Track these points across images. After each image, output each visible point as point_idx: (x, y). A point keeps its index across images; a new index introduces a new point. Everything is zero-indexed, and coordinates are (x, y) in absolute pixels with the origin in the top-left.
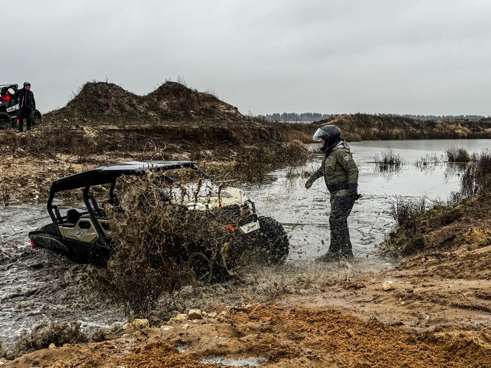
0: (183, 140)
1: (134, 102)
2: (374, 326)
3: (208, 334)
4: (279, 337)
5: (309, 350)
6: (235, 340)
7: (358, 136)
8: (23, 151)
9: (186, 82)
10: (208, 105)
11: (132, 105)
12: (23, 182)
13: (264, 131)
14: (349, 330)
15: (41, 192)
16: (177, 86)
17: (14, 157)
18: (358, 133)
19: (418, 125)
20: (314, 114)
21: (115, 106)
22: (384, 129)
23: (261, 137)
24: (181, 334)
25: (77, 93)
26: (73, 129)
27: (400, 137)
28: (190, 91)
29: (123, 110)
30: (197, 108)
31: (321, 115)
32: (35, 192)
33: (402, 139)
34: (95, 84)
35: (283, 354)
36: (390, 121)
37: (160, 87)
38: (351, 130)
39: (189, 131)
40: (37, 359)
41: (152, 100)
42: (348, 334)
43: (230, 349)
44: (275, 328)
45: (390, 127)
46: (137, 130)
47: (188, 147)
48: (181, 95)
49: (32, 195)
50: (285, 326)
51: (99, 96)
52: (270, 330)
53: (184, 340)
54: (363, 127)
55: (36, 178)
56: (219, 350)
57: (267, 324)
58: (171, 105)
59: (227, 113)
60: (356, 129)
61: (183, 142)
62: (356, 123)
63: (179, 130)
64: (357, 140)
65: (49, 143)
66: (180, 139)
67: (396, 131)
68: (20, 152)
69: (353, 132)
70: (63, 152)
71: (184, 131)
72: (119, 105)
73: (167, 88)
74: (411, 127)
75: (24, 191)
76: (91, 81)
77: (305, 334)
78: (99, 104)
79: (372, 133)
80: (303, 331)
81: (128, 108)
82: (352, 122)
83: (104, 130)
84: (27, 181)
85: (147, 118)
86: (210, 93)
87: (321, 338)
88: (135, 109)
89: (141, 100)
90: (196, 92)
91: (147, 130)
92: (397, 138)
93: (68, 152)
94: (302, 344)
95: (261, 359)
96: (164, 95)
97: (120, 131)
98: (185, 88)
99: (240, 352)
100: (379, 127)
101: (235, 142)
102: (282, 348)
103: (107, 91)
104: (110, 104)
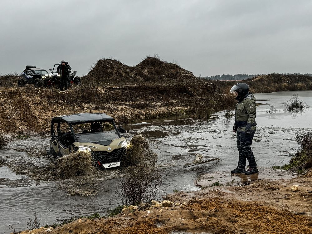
0: (158, 94)
1: (128, 70)
2: (286, 214)
3: (175, 216)
4: (221, 220)
5: (241, 229)
6: (192, 221)
7: (273, 89)
8: (63, 102)
9: (160, 57)
10: (173, 71)
11: (127, 73)
13: (209, 87)
14: (268, 217)
16: (154, 60)
17: (58, 106)
18: (273, 87)
20: (243, 75)
21: (116, 74)
22: (291, 84)
23: (208, 91)
24: (158, 216)
25: (94, 66)
26: (91, 89)
28: (162, 63)
29: (121, 76)
30: (167, 73)
31: (248, 75)
33: (304, 90)
34: (104, 61)
36: (296, 78)
37: (143, 61)
38: (269, 84)
39: (162, 88)
40: (71, 229)
41: (139, 69)
42: (268, 219)
43: (189, 227)
45: (296, 83)
46: (130, 88)
47: (161, 98)
48: (156, 65)
50: (225, 213)
51: (107, 68)
52: (215, 215)
53: (160, 220)
54: (277, 82)
56: (182, 227)
57: (213, 212)
58: (150, 72)
59: (186, 76)
60: (272, 84)
61: (158, 95)
62: (272, 80)
63: (155, 87)
64: (272, 91)
65: (78, 97)
66: (155, 93)
67: (300, 84)
68: (61, 103)
69: (270, 86)
70: (86, 103)
71: (159, 88)
72: (119, 73)
73: (148, 61)
74: (310, 82)
76: (102, 59)
77: (238, 219)
78: (107, 73)
79: (283, 87)
80: (237, 216)
81: (124, 74)
82: (269, 79)
83: (110, 88)
85: (136, 81)
86: (174, 64)
87: (249, 222)
88: (128, 75)
89: (132, 69)
90: (166, 63)
91: (135, 88)
92: (300, 89)
93: (88, 103)
94: (236, 225)
95: (209, 233)
96: (146, 66)
97: (119, 89)
98: (159, 61)
99: (195, 229)
100: (288, 82)
101: (191, 94)
102: (223, 227)
103: (111, 64)
104: (114, 72)
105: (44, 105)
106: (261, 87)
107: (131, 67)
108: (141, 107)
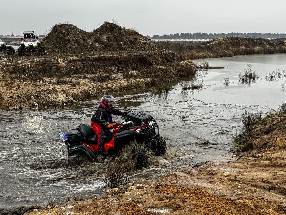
1: (85, 37)
3: (149, 199)
4: (177, 201)
5: (188, 207)
6: (160, 202)
7: (231, 53)
8: (24, 77)
9: (118, 23)
10: (132, 38)
11: (84, 40)
12: (28, 97)
13: (169, 56)
14: (204, 198)
15: (39, 104)
16: (112, 26)
17: (20, 81)
18: (231, 50)
19: (273, 44)
21: (74, 40)
22: (248, 47)
23: (166, 59)
25: (49, 32)
26: (52, 61)
27: (260, 52)
28: (120, 28)
29: (79, 43)
30: (126, 40)
32: (35, 104)
33: (261, 54)
34: (61, 26)
35: (178, 208)
36: (254, 42)
37: (101, 26)
38: (227, 48)
39: (121, 59)
41: (97, 35)
42: (204, 200)
43: (158, 206)
44: (175, 197)
45: (253, 46)
46: (89, 60)
47: (121, 69)
48: (115, 31)
49: (34, 106)
50: (179, 196)
51: (64, 34)
52: (173, 198)
53: (140, 201)
54: (235, 46)
55: (36, 95)
56: (154, 206)
57: (172, 195)
58: (108, 39)
59: (145, 43)
60: (230, 47)
61: (118, 66)
62: (230, 44)
63: (115, 58)
64: (230, 56)
65: (39, 70)
66: (115, 64)
67: (258, 48)
68: (23, 78)
69: (228, 50)
70: (47, 76)
71: (118, 59)
72: (76, 40)
73: (106, 27)
74: (268, 45)
75: (29, 103)
76: (58, 24)
77: (187, 200)
78: (64, 40)
79: (241, 50)
80: (186, 198)
81: (81, 41)
82: (227, 43)
83: (70, 60)
84: (30, 97)
85: (94, 49)
86: (133, 29)
88: (86, 42)
89: (89, 35)
90: (124, 30)
91: (95, 59)
92: (258, 53)
93: (50, 76)
94: (185, 204)
95: (170, 209)
96: (104, 32)
97: (79, 60)
98: (117, 26)
99: (162, 207)
100: (246, 45)
101: (150, 64)
102: (178, 206)
103: (68, 30)
104: (71, 39)
105: (7, 81)
106: (220, 51)
107: (89, 33)
108: (102, 79)
